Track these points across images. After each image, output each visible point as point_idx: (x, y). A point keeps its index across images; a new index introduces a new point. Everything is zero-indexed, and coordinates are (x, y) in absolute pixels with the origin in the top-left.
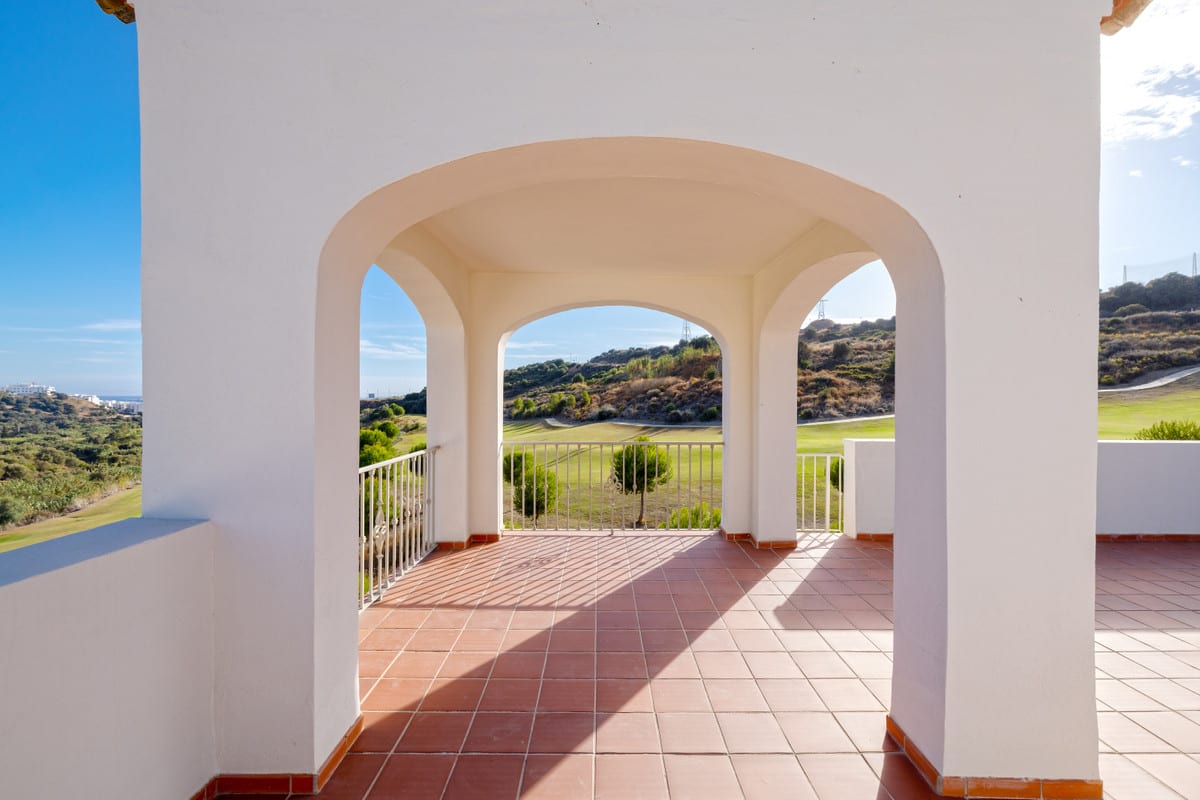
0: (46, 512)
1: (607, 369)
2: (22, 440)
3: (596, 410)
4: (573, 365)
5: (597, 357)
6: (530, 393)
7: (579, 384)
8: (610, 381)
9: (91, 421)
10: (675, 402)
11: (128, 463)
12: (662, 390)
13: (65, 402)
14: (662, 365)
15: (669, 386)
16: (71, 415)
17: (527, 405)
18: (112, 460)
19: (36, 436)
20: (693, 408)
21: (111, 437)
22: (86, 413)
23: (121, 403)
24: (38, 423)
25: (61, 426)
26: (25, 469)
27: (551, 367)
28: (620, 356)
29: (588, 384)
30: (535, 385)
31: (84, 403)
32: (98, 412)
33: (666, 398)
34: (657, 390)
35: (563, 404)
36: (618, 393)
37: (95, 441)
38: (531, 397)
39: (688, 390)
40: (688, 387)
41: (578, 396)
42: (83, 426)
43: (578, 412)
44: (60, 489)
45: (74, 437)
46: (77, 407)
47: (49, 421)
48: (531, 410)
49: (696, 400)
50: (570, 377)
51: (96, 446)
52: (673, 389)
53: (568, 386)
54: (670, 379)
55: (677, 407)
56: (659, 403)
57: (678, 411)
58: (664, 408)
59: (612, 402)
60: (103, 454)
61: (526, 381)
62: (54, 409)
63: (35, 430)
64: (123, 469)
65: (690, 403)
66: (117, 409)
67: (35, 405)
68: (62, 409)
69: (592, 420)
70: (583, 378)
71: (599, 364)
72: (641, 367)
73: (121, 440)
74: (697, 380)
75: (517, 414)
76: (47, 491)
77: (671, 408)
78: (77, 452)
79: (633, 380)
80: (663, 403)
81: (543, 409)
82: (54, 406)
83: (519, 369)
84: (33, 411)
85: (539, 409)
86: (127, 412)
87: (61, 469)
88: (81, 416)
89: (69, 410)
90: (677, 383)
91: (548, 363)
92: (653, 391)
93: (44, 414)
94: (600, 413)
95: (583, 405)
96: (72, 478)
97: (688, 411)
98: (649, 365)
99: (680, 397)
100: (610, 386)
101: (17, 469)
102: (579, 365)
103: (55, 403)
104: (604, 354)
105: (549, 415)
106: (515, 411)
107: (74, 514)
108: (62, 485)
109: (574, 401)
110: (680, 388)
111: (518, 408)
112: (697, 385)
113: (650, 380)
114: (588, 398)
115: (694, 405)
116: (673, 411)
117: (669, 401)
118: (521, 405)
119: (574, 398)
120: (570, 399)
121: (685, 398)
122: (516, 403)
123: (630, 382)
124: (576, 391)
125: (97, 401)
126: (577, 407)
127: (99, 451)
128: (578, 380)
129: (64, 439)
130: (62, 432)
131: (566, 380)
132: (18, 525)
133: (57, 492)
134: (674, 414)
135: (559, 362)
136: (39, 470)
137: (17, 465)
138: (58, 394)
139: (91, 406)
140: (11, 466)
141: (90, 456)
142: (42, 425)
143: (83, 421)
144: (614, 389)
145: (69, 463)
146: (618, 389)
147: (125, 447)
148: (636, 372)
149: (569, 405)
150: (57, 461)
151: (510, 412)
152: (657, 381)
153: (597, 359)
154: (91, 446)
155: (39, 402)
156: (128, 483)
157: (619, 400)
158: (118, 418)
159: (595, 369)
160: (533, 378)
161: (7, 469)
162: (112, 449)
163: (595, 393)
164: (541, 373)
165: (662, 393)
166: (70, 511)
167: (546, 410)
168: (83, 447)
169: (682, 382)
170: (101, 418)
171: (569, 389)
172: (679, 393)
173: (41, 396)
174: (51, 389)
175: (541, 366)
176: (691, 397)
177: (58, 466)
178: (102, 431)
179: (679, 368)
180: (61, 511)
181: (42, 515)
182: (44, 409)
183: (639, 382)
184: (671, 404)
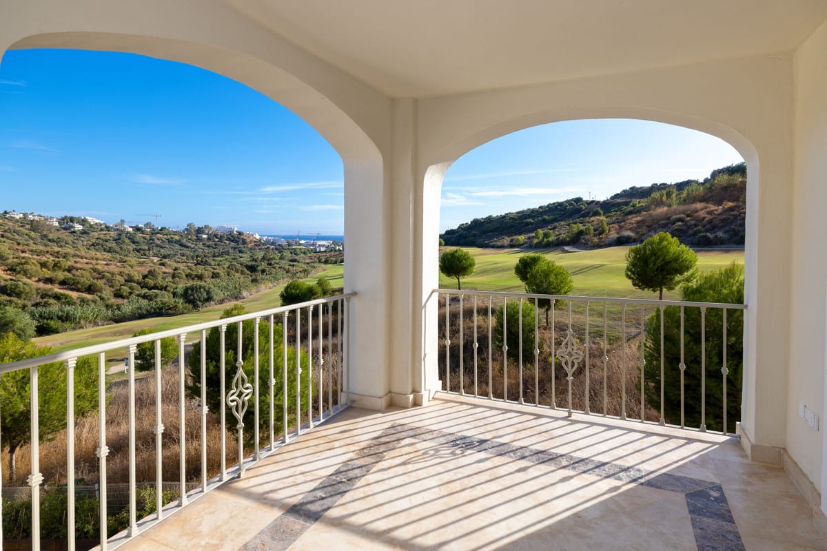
0: (229, 298)
1: (627, 204)
2: (222, 259)
3: (614, 235)
4: (593, 202)
5: (618, 194)
6: (550, 227)
7: (598, 217)
8: (630, 213)
9: (255, 249)
10: (704, 226)
11: (271, 274)
12: (688, 216)
13: (242, 237)
14: (688, 194)
15: (697, 212)
16: (245, 245)
17: (546, 235)
18: (263, 271)
19: (228, 257)
20: (726, 232)
21: (264, 258)
22: (252, 244)
23: (270, 238)
24: (230, 249)
25: (241, 252)
26: (222, 274)
27: (571, 204)
28: (641, 192)
29: (607, 217)
30: (555, 220)
31: (251, 238)
32: (258, 243)
33: (693, 222)
34: (683, 216)
35: (581, 233)
36: (638, 222)
37: (256, 261)
38: (550, 229)
39: (719, 214)
40: (719, 211)
41: (596, 227)
42: (251, 252)
43: (596, 240)
44: (237, 286)
45: (246, 258)
46: (248, 240)
47: (235, 248)
48: (550, 239)
49: (731, 223)
50: (589, 213)
51: (256, 264)
52: (702, 214)
53: (587, 219)
54: (699, 205)
55: (707, 231)
56: (685, 228)
57: (708, 234)
58: (691, 232)
59: (631, 229)
60: (259, 268)
61: (547, 217)
62: (237, 240)
63: (228, 253)
64: (268, 277)
65: (723, 226)
66: (268, 242)
67: (229, 239)
68: (241, 241)
69: (609, 245)
70: (602, 212)
71: (619, 200)
72: (664, 198)
73: (268, 260)
74: (731, 204)
75: (537, 244)
76: (231, 287)
77: (700, 232)
78: (247, 267)
79: (654, 210)
80: (689, 228)
81: (561, 238)
82: (237, 239)
83: (540, 207)
84: (228, 242)
85: (557, 239)
86: (272, 244)
87: (238, 275)
88: (250, 246)
89: (244, 242)
90: (706, 208)
91: (567, 201)
92: (678, 216)
93: (233, 244)
94: (618, 238)
95: (601, 233)
96: (242, 279)
97: (720, 234)
98: (674, 195)
99: (710, 222)
100: (630, 217)
101: (218, 273)
102: (598, 202)
103: (238, 237)
104: (624, 191)
105: (568, 244)
106: (536, 241)
107: (242, 300)
108: (238, 283)
109: (592, 231)
110: (710, 213)
111: (538, 238)
112: (731, 209)
113: (674, 207)
114: (607, 228)
115: (727, 228)
116: (701, 234)
117: (696, 225)
118: (541, 236)
119: (592, 228)
120: (588, 229)
121: (715, 222)
122: (537, 234)
123: (652, 211)
124: (595, 223)
125: (257, 237)
126: (595, 235)
127: (257, 266)
128: (597, 214)
129: (242, 259)
130: (240, 255)
131: (584, 216)
132: (216, 304)
133: (235, 288)
134: (703, 237)
135: (578, 200)
136: (228, 275)
137: (218, 271)
138: (239, 232)
139: (255, 240)
140: (215, 271)
141: (252, 269)
142: (231, 251)
143: (251, 248)
144: (634, 219)
145: (242, 273)
146: (639, 218)
147: (270, 264)
148: (659, 203)
149: (587, 234)
150: (237, 271)
151: (531, 242)
152: (682, 208)
153: (617, 196)
154: (253, 263)
155: (230, 237)
156: (270, 285)
157: (639, 227)
158: (268, 247)
159: (614, 205)
160: (553, 215)
161: (213, 273)
162: (263, 265)
163: (614, 223)
164: (561, 210)
165: (688, 219)
166: (240, 298)
167: (565, 239)
168: (250, 264)
169: (713, 207)
170: (260, 247)
171: (588, 222)
172: (708, 217)
173: (231, 232)
174: (236, 229)
175: (560, 204)
176: (723, 220)
177: (236, 274)
178: (260, 255)
179: (709, 195)
180: (236, 298)
181: (227, 299)
182: (232, 241)
183: (663, 210)
184: (700, 227)
